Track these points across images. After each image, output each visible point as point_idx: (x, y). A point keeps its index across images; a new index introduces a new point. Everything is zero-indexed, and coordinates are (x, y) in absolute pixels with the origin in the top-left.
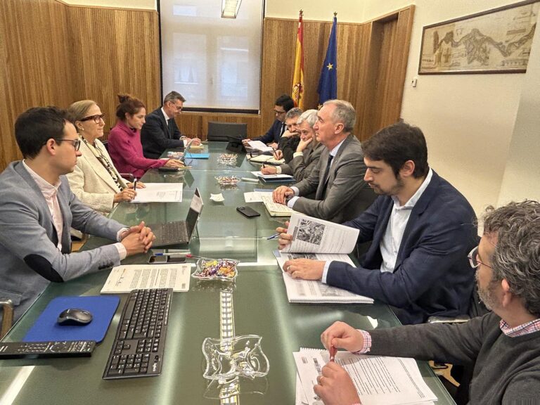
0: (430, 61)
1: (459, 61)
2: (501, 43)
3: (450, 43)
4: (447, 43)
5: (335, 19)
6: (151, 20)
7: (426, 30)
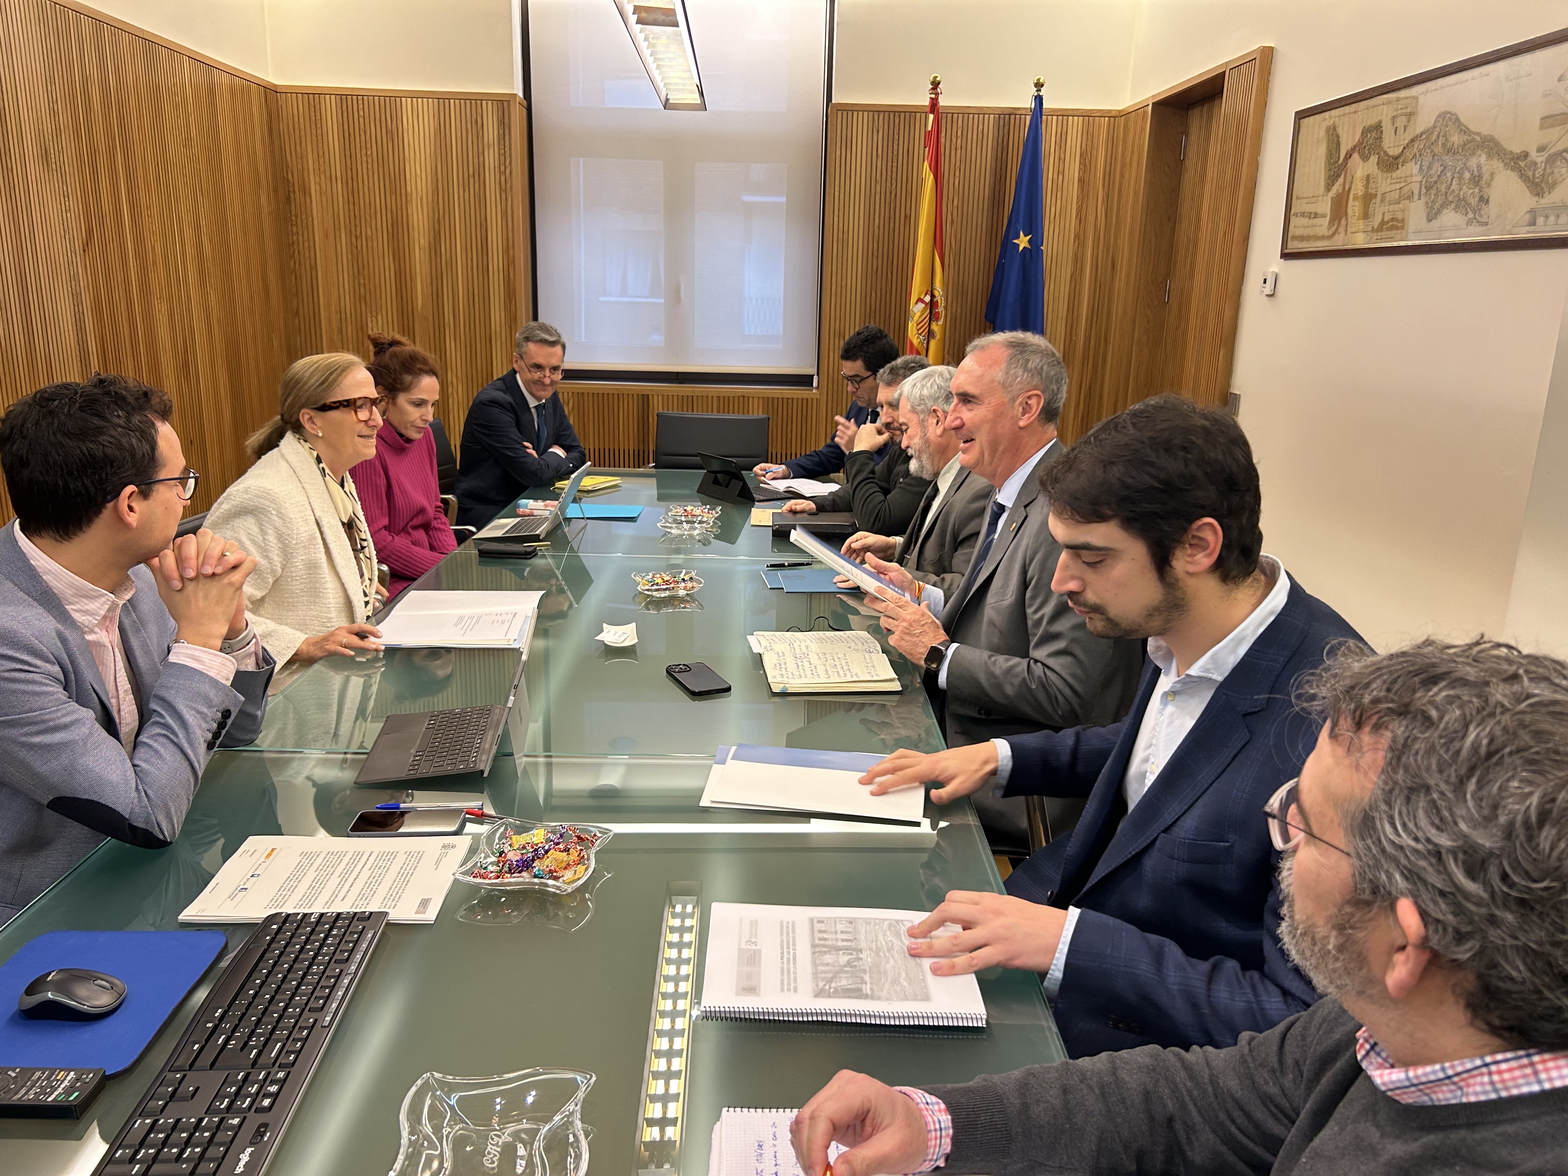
0: (1316, 215)
1: (1400, 216)
2: (1526, 155)
3: (1374, 159)
4: (1365, 158)
5: (1039, 99)
6: (504, 123)
7: (1305, 122)
